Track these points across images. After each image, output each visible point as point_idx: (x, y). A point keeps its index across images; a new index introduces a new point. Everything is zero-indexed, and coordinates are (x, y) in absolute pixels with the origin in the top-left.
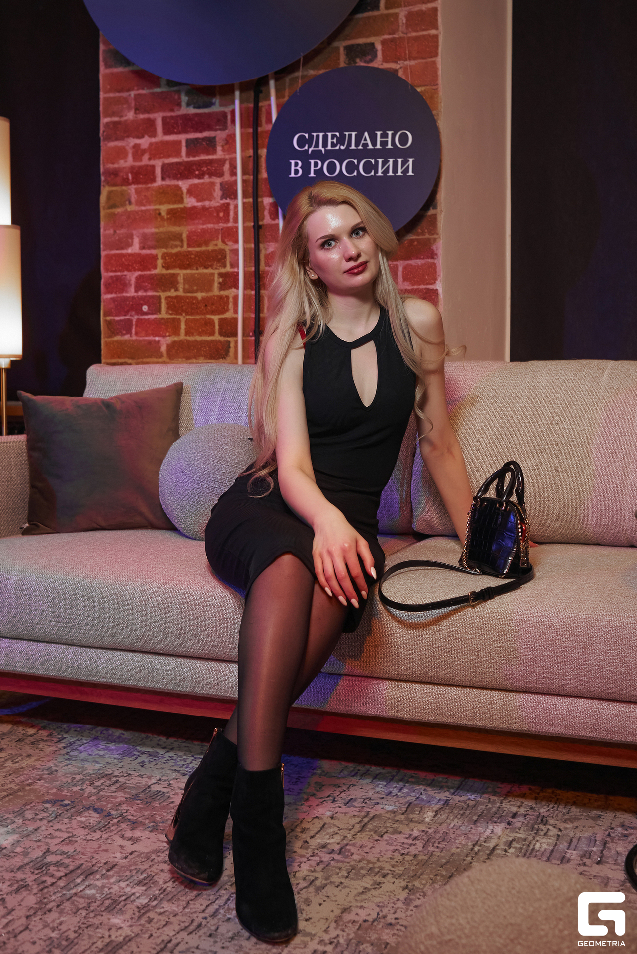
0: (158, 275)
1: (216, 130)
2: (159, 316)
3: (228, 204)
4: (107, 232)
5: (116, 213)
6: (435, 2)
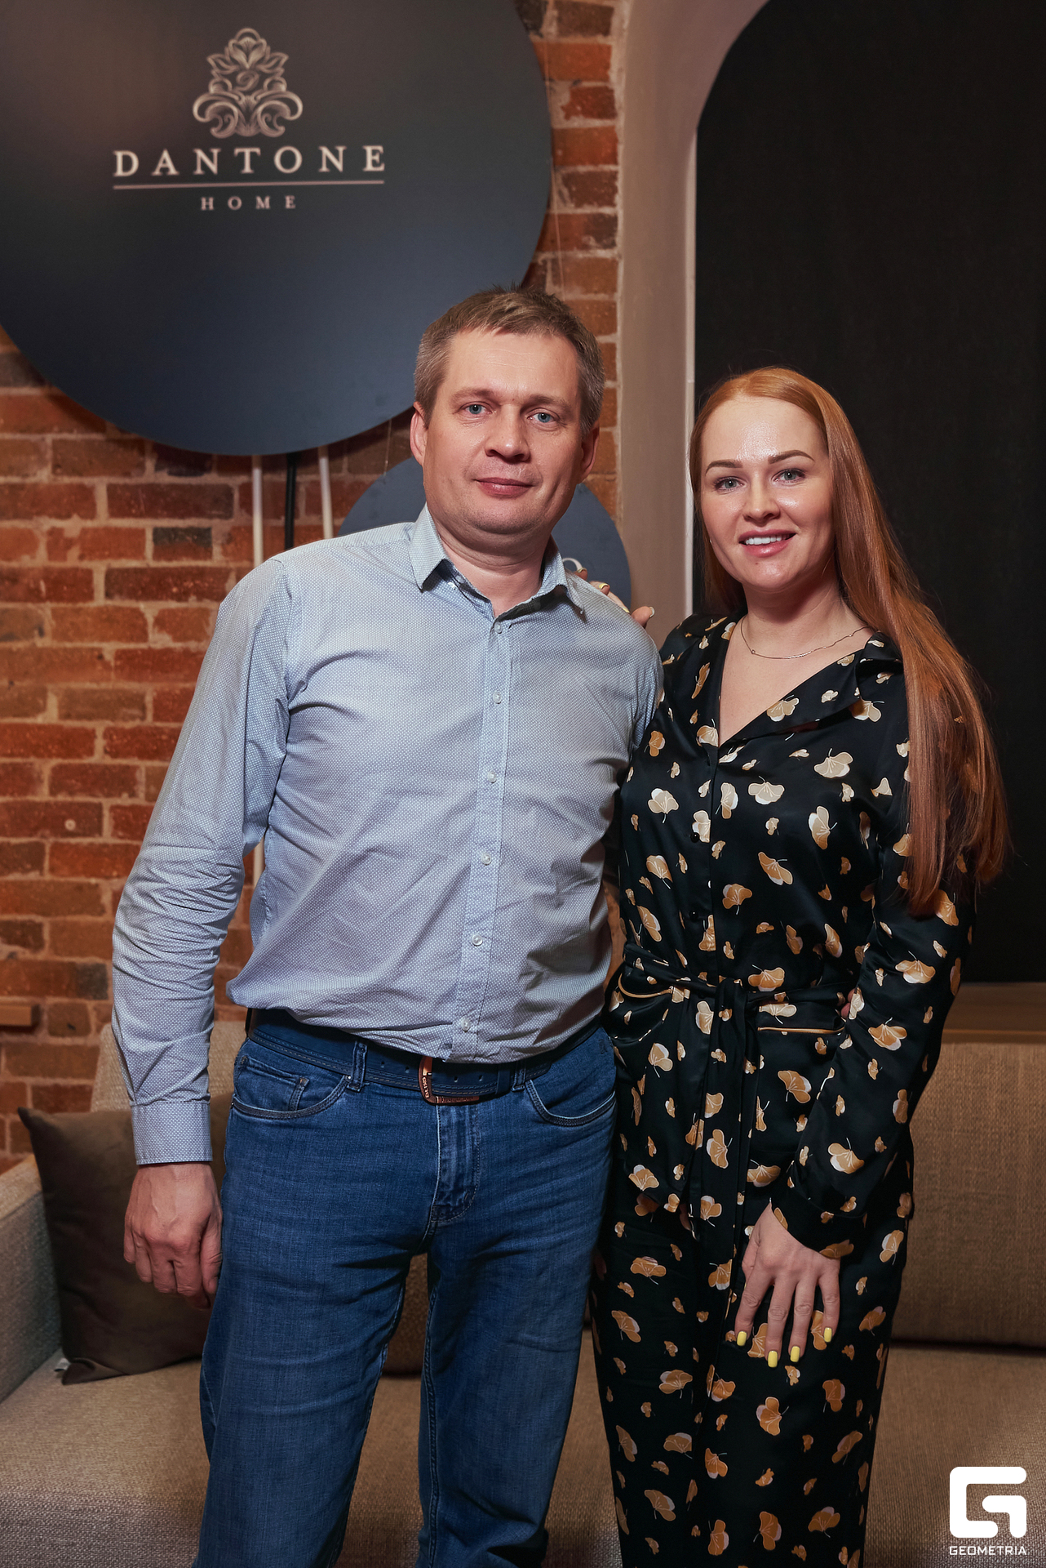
0: (97, 766)
1: (211, 517)
2: (97, 840)
5: (14, 649)
6: (613, 335)
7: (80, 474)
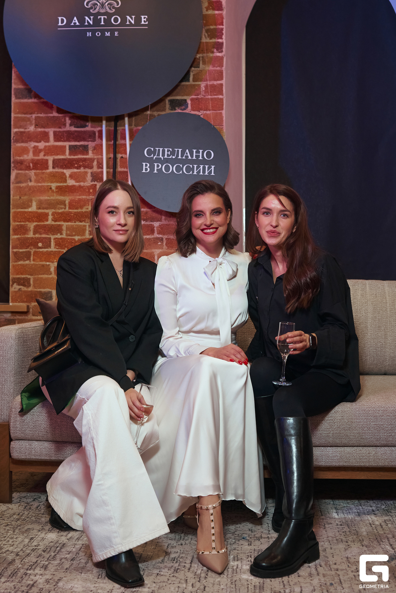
0: (49, 225)
1: (88, 141)
2: (49, 250)
3: (96, 185)
4: (15, 197)
5: (21, 186)
6: (222, 81)
7: (44, 128)
